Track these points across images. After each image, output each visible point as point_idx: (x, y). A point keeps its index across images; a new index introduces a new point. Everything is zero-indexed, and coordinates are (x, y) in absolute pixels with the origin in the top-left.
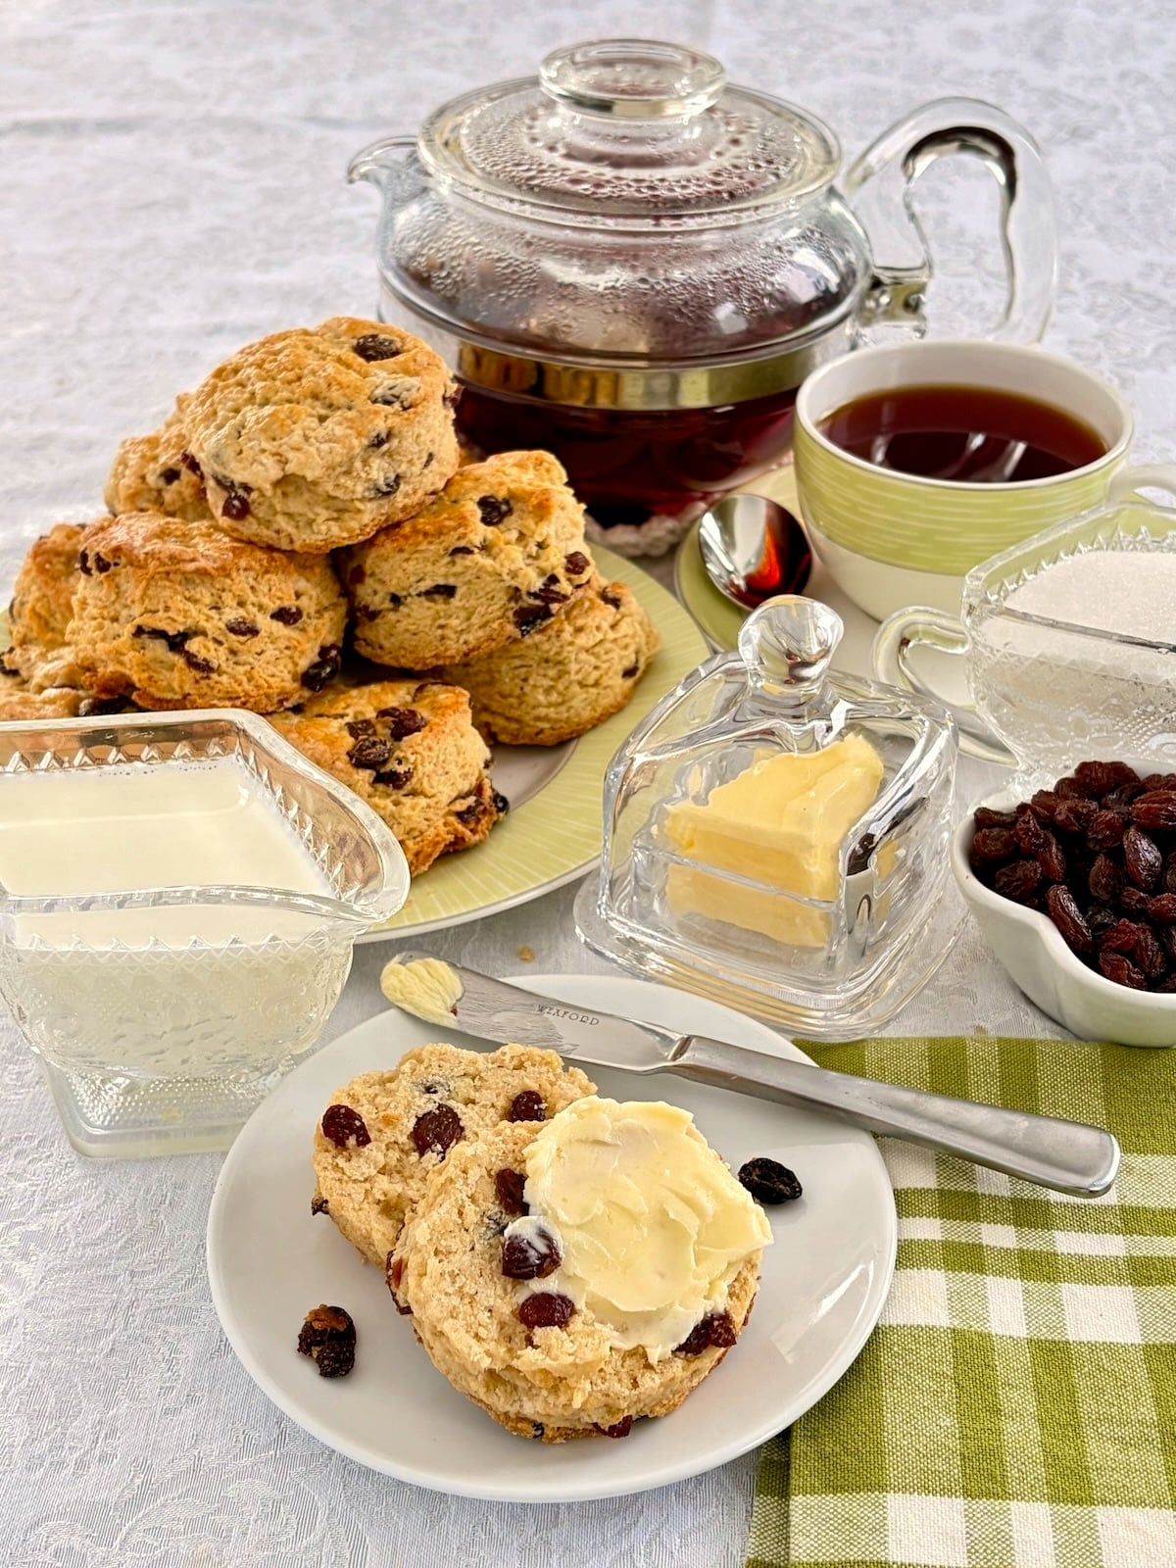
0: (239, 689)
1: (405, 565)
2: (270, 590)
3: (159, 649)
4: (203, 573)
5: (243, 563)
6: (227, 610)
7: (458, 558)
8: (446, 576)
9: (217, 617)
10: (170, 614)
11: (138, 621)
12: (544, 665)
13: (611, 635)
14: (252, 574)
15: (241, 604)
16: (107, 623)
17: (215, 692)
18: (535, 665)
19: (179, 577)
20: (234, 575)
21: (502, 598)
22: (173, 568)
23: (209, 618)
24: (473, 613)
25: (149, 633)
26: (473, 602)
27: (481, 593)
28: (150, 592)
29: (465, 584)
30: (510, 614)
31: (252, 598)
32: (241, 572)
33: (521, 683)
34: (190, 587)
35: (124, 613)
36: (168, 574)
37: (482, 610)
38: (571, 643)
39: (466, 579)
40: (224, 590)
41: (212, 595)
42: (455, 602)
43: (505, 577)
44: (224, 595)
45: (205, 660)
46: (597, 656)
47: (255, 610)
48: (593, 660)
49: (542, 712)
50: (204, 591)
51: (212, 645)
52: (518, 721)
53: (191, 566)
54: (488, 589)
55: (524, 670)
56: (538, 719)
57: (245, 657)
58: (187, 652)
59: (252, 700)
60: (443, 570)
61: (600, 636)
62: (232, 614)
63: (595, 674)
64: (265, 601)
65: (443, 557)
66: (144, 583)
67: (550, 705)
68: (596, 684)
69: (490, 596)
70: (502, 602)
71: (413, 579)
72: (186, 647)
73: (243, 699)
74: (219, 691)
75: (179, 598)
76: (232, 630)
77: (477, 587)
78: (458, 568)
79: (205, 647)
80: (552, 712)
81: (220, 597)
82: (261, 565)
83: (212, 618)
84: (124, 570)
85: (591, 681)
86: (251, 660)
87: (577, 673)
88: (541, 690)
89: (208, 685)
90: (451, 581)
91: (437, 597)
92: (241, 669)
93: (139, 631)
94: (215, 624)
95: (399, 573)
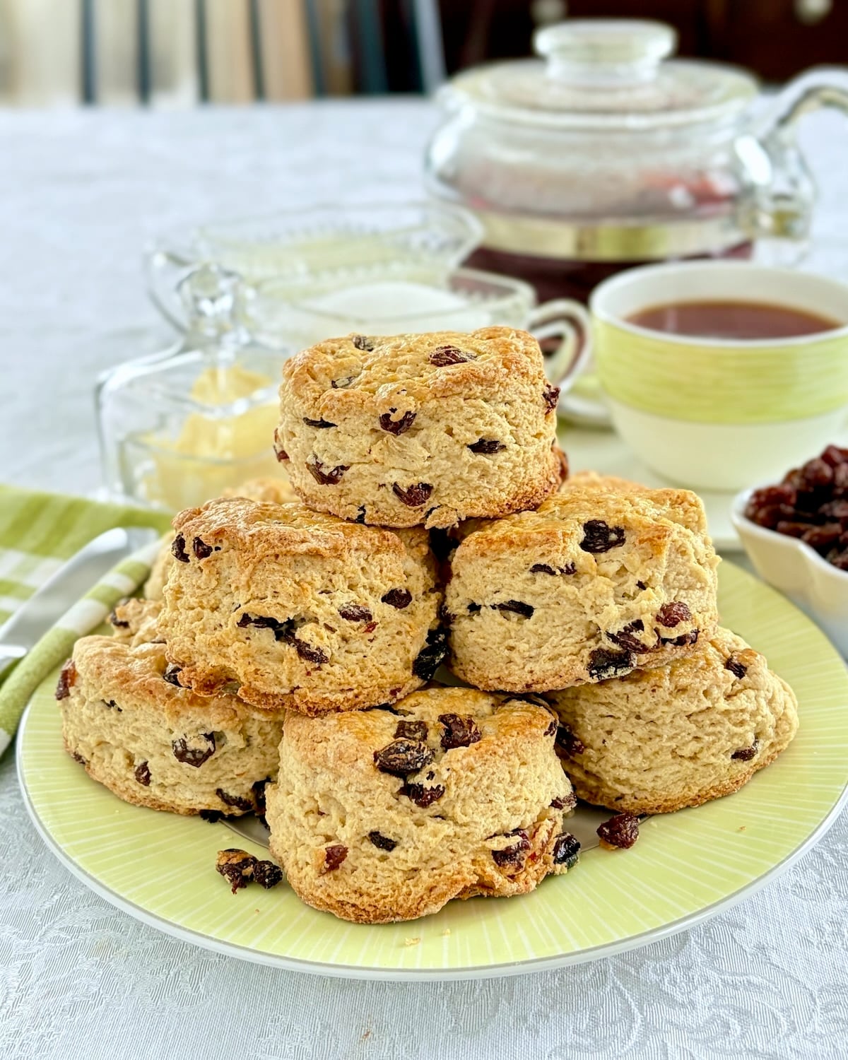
0: (352, 680)
1: (485, 571)
2: (381, 571)
3: (266, 637)
4: (315, 554)
5: (354, 543)
6: (338, 593)
7: (540, 576)
8: (523, 593)
9: (328, 601)
10: (279, 600)
11: (244, 609)
12: (634, 720)
13: (723, 705)
14: (363, 554)
15: (351, 587)
16: (207, 612)
17: (327, 683)
18: (623, 718)
19: (289, 559)
20: (346, 555)
21: (579, 634)
22: (284, 549)
23: (320, 604)
24: (546, 641)
25: (256, 621)
26: (547, 629)
27: (557, 622)
28: (257, 577)
29: (543, 607)
30: (586, 653)
31: (364, 580)
32: (352, 551)
33: (604, 736)
34: (300, 570)
35: (226, 601)
36: (277, 556)
37: (555, 640)
38: (668, 703)
39: (545, 602)
40: (334, 573)
41: (323, 578)
42: (529, 623)
43: (587, 610)
44: (335, 578)
45: (318, 649)
46: (700, 727)
47: (366, 593)
48: (693, 728)
49: (624, 775)
50: (314, 574)
51: (325, 633)
52: (597, 777)
53: (303, 548)
54: (566, 619)
55: (611, 720)
56: (618, 781)
57: (357, 644)
58: (298, 641)
59: (365, 692)
60: (520, 586)
61: (707, 703)
62: (344, 598)
63: (693, 747)
64: (377, 582)
65: (523, 570)
66: (251, 566)
67: (633, 769)
68: (694, 758)
69: (567, 627)
70: (578, 638)
71: (491, 588)
72: (297, 636)
73: (356, 691)
74: (331, 683)
75: (289, 581)
76: (345, 615)
77: (555, 613)
78: (536, 588)
79: (318, 634)
80: (634, 778)
81: (331, 580)
82: (373, 545)
83: (323, 603)
84: (226, 554)
85: (687, 752)
86: (364, 648)
87: (671, 738)
88: (625, 749)
89: (320, 677)
90: (528, 601)
91: (512, 614)
92: (353, 658)
93: (245, 620)
94: (326, 610)
95: (479, 580)
